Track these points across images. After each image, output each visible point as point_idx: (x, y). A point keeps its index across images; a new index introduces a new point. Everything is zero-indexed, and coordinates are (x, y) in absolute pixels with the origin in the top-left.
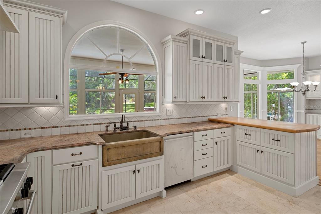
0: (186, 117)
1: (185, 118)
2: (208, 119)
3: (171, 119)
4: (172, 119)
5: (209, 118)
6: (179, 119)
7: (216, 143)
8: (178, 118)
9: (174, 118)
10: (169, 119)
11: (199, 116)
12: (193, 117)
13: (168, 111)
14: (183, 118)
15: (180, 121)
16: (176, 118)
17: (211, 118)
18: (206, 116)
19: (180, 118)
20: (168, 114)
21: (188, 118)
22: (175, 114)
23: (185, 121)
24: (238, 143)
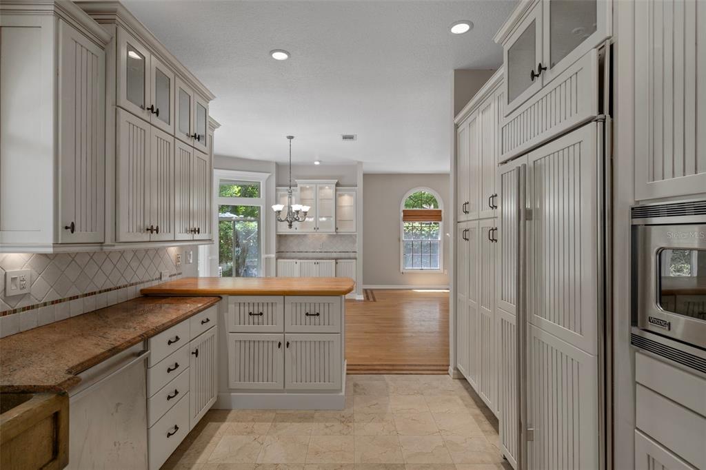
0: (80, 294)
1: (77, 297)
2: (141, 291)
3: (24, 309)
4: (28, 308)
5: (142, 287)
6: (57, 305)
7: (196, 353)
8: (53, 303)
9: (36, 302)
10: (15, 311)
11: (118, 285)
12: (100, 292)
13: (14, 279)
14: (71, 299)
15: (60, 312)
16: (45, 304)
17: (146, 286)
19: (60, 301)
20: (13, 290)
21: (86, 295)
22: (41, 290)
23: (77, 308)
24: (232, 338)
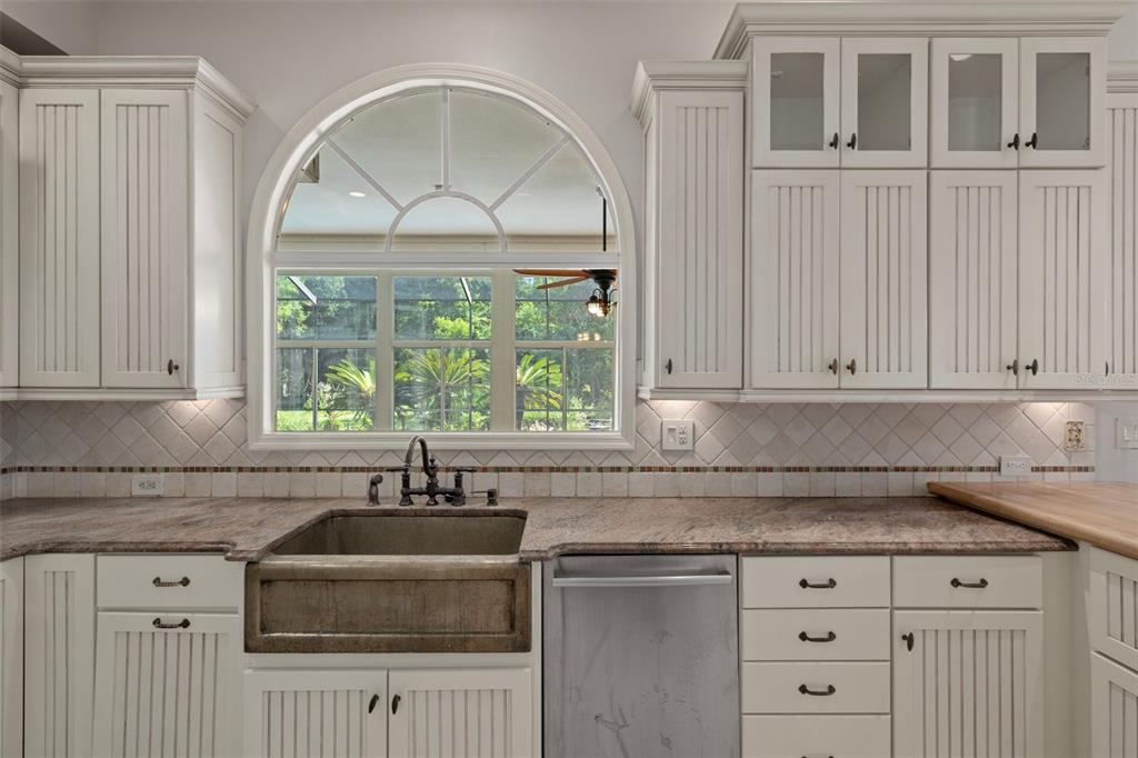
0: (775, 464)
1: (771, 470)
3: (686, 469)
4: (692, 469)
6: (735, 474)
7: (909, 640)
8: (728, 469)
9: (702, 464)
10: (674, 470)
11: (863, 464)
12: (819, 470)
13: (671, 430)
14: (758, 470)
15: (739, 484)
16: (716, 469)
18: (915, 470)
19: (740, 470)
20: (671, 443)
21: (788, 469)
22: (710, 448)
23: (771, 485)
24: (1101, 672)
